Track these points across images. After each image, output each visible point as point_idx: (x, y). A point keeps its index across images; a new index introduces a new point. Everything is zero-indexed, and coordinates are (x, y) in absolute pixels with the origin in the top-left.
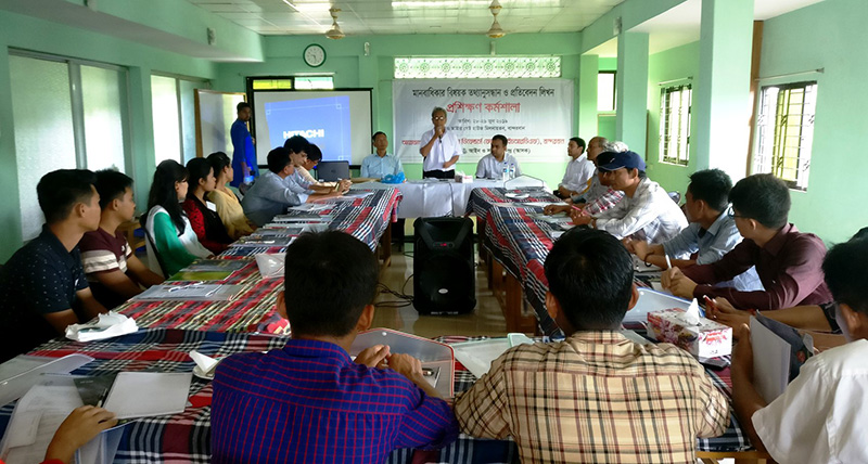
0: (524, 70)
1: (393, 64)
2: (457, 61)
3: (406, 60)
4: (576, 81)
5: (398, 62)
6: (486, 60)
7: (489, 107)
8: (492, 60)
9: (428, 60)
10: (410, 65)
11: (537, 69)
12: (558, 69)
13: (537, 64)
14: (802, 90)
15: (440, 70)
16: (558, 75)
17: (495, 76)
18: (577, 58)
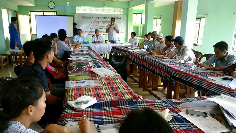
0: (113, 12)
1: (75, 9)
2: (94, 9)
3: (79, 7)
4: (127, 16)
5: (77, 8)
6: (102, 9)
7: (103, 22)
8: (104, 9)
9: (86, 8)
10: (80, 9)
11: (116, 12)
12: (122, 12)
13: (116, 10)
14: (200, 20)
15: (89, 11)
16: (122, 14)
17: (105, 13)
18: (128, 9)
